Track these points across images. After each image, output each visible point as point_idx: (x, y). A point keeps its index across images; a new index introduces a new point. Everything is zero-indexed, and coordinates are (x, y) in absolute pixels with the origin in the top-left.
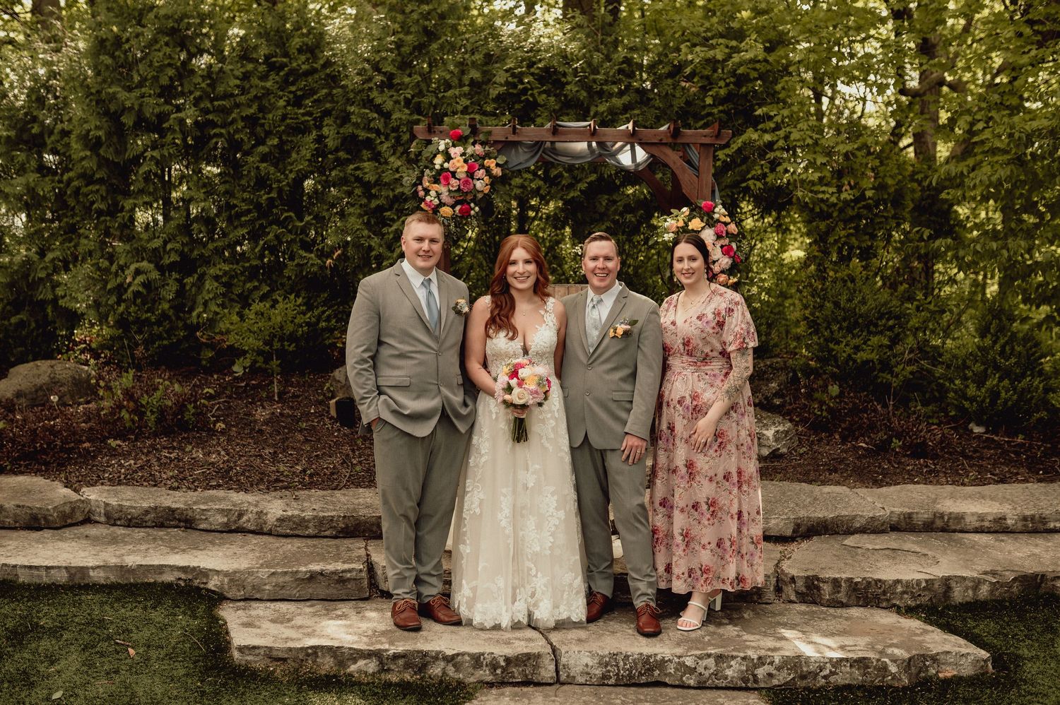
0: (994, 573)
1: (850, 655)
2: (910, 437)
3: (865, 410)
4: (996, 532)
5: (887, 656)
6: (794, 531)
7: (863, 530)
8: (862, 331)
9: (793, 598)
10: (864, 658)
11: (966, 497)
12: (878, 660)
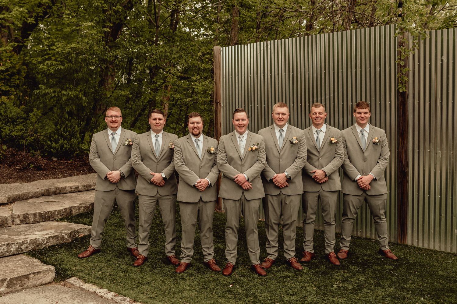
0: (83, 204)
1: (52, 235)
2: (36, 163)
3: (17, 154)
4: (76, 192)
5: (63, 233)
6: (8, 201)
7: (32, 197)
8: (10, 124)
9: (19, 223)
10: (57, 235)
11: (64, 182)
12: (61, 235)
